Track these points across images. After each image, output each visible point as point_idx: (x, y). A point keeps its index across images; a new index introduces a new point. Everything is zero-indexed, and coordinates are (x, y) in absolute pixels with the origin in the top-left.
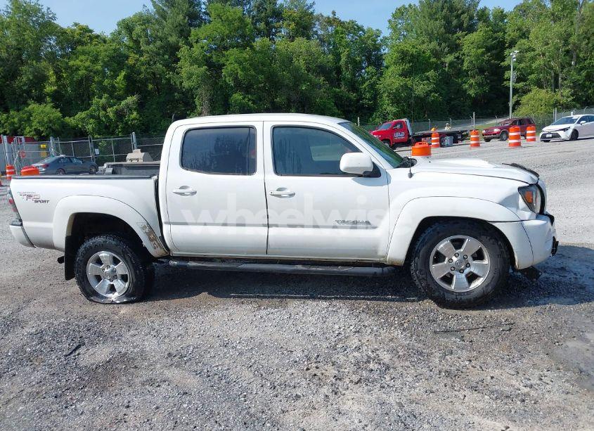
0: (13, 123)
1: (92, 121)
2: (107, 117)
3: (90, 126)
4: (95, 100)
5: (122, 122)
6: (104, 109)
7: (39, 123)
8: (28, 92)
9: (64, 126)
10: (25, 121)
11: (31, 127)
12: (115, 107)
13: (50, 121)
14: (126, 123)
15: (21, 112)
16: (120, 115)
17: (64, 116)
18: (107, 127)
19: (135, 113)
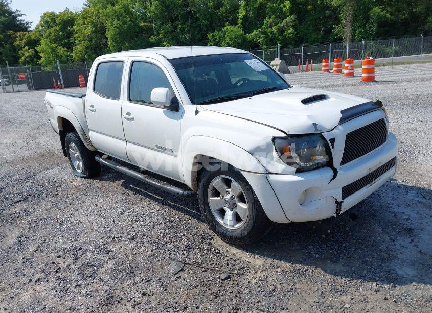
0: (216, 39)
1: (262, 36)
2: (272, 32)
3: (261, 40)
4: (267, 20)
5: (282, 36)
6: (271, 27)
7: (230, 38)
8: (227, 17)
9: (245, 40)
10: (222, 38)
11: (225, 41)
12: (278, 25)
13: (236, 37)
14: (285, 37)
15: (220, 32)
16: (281, 31)
17: (245, 33)
18: (272, 40)
19: (291, 29)
